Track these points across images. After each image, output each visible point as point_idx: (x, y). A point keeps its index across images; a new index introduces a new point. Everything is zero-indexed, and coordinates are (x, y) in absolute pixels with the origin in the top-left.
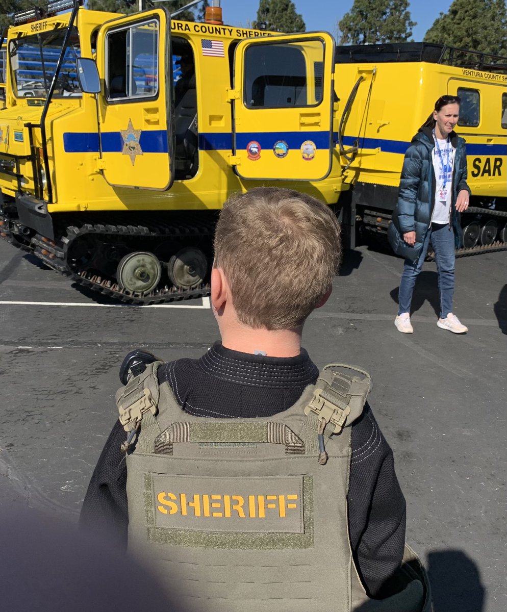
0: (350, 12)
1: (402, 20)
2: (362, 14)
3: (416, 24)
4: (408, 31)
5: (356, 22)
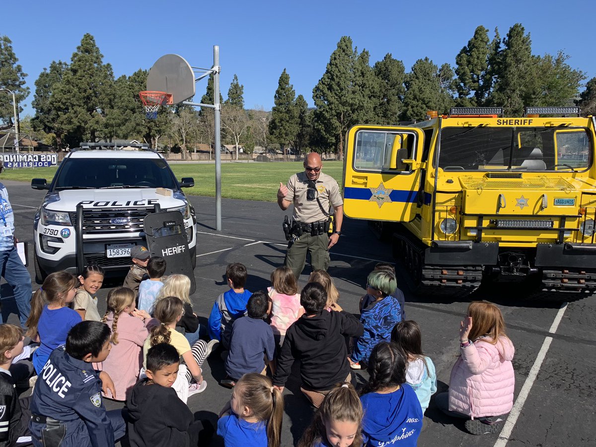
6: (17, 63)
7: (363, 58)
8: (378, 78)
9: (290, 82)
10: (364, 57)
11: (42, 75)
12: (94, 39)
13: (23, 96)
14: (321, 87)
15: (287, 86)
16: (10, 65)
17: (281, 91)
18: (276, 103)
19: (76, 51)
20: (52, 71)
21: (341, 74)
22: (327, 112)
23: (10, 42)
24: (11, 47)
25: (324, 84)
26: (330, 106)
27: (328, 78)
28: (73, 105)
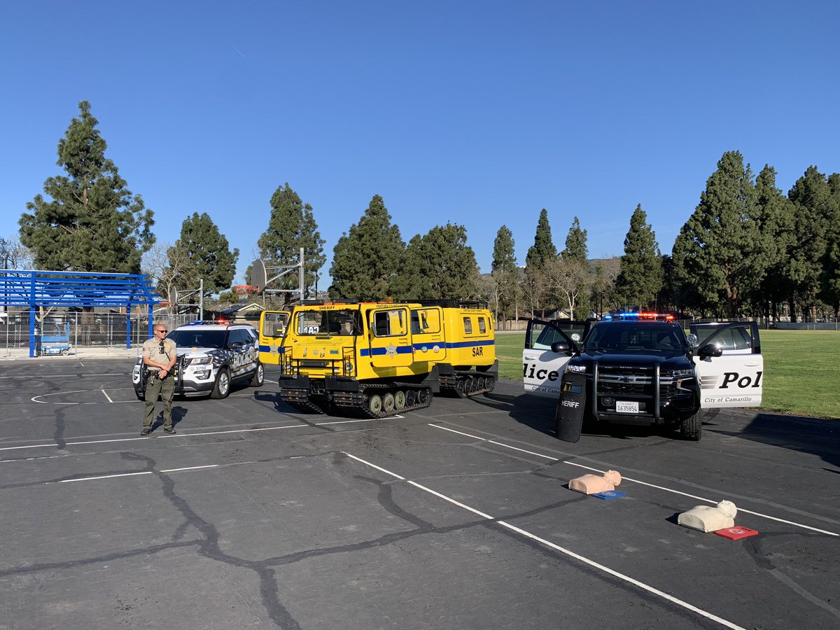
0: (267, 232)
1: (313, 239)
2: (278, 234)
3: (325, 242)
4: (319, 247)
5: (273, 241)
6: (317, 230)
7: (763, 178)
8: (794, 204)
9: (648, 221)
10: (766, 176)
11: (341, 240)
12: (383, 200)
13: (320, 264)
14: (692, 225)
15: (643, 227)
16: (311, 232)
17: (633, 234)
18: (626, 251)
19: (364, 214)
20: (351, 235)
21: (722, 204)
22: (703, 258)
23: (311, 209)
24: (311, 214)
25: (697, 220)
26: (707, 251)
27: (704, 212)
28: (357, 273)
